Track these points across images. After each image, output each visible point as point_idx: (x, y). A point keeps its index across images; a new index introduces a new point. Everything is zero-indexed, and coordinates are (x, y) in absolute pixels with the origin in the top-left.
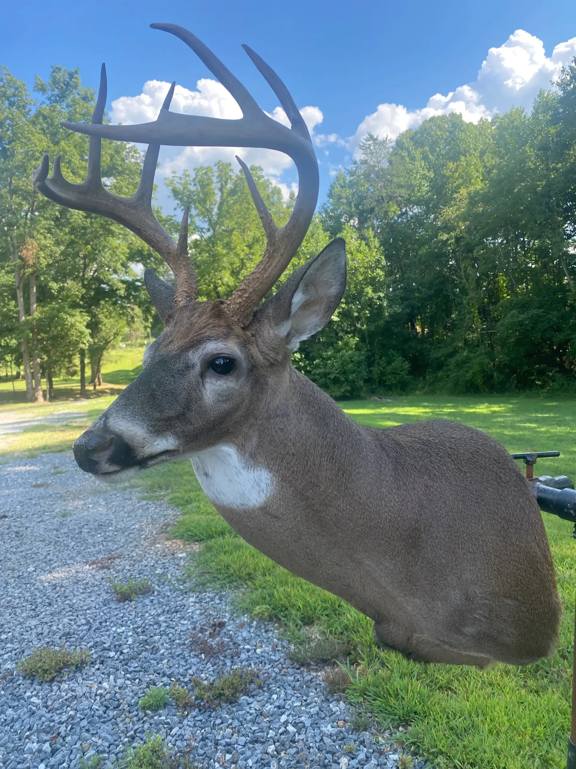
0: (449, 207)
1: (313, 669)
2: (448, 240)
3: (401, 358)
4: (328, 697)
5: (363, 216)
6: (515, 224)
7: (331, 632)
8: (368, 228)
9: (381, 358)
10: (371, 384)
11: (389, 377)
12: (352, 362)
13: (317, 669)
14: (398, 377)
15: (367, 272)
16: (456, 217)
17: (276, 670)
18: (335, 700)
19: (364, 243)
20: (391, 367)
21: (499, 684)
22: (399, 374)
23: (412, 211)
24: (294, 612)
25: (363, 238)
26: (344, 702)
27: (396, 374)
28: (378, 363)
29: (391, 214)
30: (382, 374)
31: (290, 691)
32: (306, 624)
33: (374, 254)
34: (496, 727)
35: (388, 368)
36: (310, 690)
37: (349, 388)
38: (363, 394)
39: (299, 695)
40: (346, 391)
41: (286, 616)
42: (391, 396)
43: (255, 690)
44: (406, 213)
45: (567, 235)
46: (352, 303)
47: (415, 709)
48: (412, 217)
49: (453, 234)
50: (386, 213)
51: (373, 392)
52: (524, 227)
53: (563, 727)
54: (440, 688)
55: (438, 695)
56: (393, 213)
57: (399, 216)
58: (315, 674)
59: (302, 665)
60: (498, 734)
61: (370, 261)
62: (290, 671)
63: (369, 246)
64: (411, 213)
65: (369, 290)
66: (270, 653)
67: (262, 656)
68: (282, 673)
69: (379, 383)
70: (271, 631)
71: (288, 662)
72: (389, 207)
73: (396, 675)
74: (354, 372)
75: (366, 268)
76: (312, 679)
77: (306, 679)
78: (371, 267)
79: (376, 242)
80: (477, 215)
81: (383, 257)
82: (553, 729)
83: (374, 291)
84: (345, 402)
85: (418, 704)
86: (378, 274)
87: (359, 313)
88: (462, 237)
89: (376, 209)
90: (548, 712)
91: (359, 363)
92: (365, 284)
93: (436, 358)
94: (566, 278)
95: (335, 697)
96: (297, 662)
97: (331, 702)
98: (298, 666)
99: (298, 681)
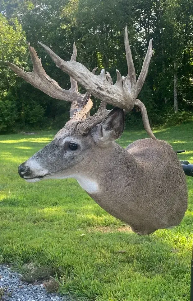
0: (67, 8)
1: (36, 284)
2: (66, 29)
3: (39, 106)
4: (49, 295)
5: (10, 9)
6: (106, 21)
7: (41, 264)
8: (14, 17)
9: (26, 105)
10: (20, 123)
11: (32, 118)
12: (7, 108)
13: (38, 284)
14: (37, 118)
15: (15, 48)
16: (71, 14)
17: (16, 287)
18: (53, 296)
19: (12, 27)
20: (33, 111)
21: (133, 276)
22: (38, 116)
23: (42, 8)
24: (17, 257)
25: (10, 24)
26: (58, 296)
27: (36, 116)
28: (24, 109)
29: (29, 9)
30: (27, 116)
31: (27, 296)
32: (25, 263)
33: (19, 35)
34: (136, 294)
35: (31, 112)
36: (38, 294)
37: (5, 126)
38: (15, 130)
39: (32, 297)
40: (4, 128)
41: (12, 260)
42: (33, 130)
43: (7, 298)
44: (39, 8)
45: (137, 30)
46: (6, 68)
47: (96, 292)
48: (42, 11)
49: (69, 25)
50: (26, 7)
51: (22, 128)
52: (112, 23)
53: (165, 289)
54: (105, 282)
55: (106, 285)
56: (30, 9)
57: (34, 10)
58: (38, 286)
59: (30, 283)
60: (137, 296)
61: (16, 40)
62: (24, 286)
63: (15, 30)
64: (41, 9)
65: (17, 59)
66: (9, 280)
67: (5, 282)
68: (19, 288)
69: (26, 122)
70: (5, 269)
71: (21, 283)
72: (28, 4)
73: (83, 278)
74: (8, 115)
75: (14, 45)
76: (37, 288)
77: (34, 289)
78: (17, 45)
79: (20, 28)
80: (84, 14)
81: (25, 38)
82: (161, 291)
83: (20, 60)
84: (4, 136)
85: (97, 290)
86: (22, 49)
87: (10, 75)
88: (75, 28)
89: (19, 5)
90: (157, 284)
91: (12, 109)
92: (14, 56)
93: (61, 106)
94: (136, 56)
95: (53, 295)
96: (26, 281)
97: (51, 297)
98: (27, 284)
99: (29, 290)
